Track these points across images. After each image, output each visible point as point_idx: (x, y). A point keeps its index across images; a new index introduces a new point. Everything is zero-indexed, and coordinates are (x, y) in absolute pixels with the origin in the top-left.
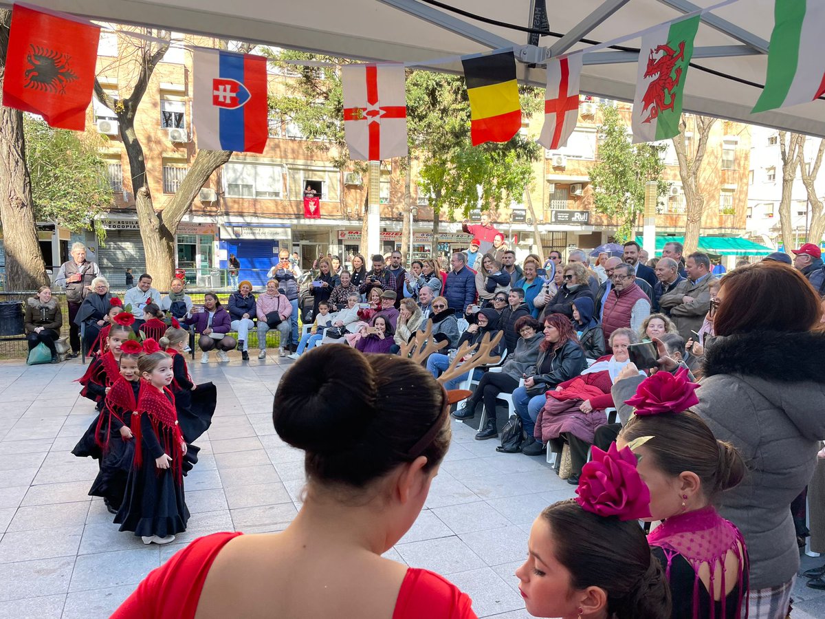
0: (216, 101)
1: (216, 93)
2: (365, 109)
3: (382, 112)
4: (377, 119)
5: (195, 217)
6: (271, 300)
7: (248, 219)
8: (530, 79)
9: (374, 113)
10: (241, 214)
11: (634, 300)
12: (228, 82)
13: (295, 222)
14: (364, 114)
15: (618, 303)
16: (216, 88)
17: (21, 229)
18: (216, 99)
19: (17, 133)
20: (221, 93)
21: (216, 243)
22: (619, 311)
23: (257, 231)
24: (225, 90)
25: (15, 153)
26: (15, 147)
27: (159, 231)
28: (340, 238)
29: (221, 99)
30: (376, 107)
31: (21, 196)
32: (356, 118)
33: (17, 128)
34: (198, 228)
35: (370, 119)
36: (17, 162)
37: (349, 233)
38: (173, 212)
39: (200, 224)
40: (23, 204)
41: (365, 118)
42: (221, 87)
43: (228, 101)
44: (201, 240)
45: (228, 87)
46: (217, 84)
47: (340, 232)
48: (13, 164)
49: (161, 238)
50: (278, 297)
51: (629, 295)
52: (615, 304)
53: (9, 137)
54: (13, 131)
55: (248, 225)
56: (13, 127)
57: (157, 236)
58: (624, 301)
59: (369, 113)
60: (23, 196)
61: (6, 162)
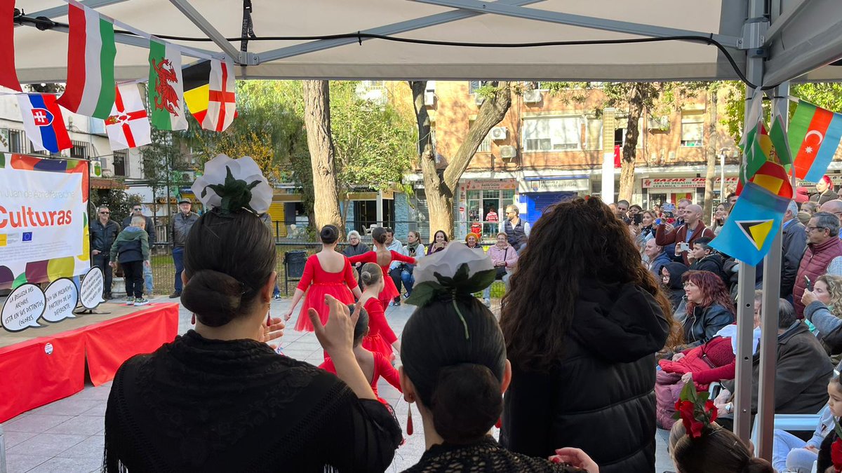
0: (37, 122)
1: (36, 117)
2: (117, 116)
3: (129, 117)
4: (126, 121)
5: (497, 173)
6: (499, 252)
7: (542, 173)
8: (248, 75)
9: (124, 118)
10: (534, 168)
11: (828, 257)
12: (40, 110)
13: (589, 172)
14: (118, 119)
15: (813, 260)
16: (35, 114)
17: (326, 192)
18: (36, 120)
19: (324, 116)
20: (38, 117)
21: (517, 197)
22: (810, 270)
23: (550, 184)
24: (39, 115)
25: (323, 131)
26: (322, 127)
27: (439, 189)
28: (645, 186)
29: (39, 120)
30: (124, 114)
31: (326, 165)
32: (113, 123)
33: (324, 111)
34: (500, 183)
35: (122, 122)
36: (324, 139)
37: (655, 181)
38: (453, 171)
39: (501, 180)
40: (327, 171)
41: (119, 122)
42: (37, 113)
43: (43, 121)
44: (504, 195)
45: (41, 113)
46: (34, 112)
47: (644, 181)
48: (321, 140)
49: (441, 195)
50: (506, 249)
51: (825, 251)
52: (810, 261)
53: (318, 119)
54: (321, 113)
55: (541, 179)
56: (321, 111)
57: (437, 193)
58: (819, 258)
59: (121, 118)
60: (328, 165)
61: (316, 138)
